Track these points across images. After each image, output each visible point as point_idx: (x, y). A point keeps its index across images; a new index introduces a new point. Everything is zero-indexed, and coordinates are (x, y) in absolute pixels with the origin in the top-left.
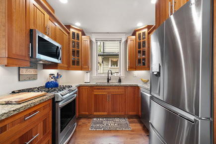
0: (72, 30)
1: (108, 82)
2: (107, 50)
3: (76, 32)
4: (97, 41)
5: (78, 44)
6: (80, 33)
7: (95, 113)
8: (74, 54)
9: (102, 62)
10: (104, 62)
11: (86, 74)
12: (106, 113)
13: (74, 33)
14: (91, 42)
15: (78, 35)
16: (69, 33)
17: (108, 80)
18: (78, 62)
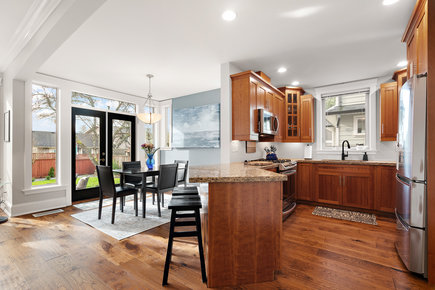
0: (287, 92)
1: (343, 159)
2: (348, 101)
3: (292, 92)
4: (323, 98)
5: (295, 107)
6: (298, 93)
7: (320, 201)
8: (290, 122)
9: (338, 125)
10: (341, 125)
11: (306, 148)
12: (337, 203)
13: (290, 95)
14: (314, 100)
15: (295, 96)
16: (284, 97)
17: (344, 156)
18: (296, 132)
